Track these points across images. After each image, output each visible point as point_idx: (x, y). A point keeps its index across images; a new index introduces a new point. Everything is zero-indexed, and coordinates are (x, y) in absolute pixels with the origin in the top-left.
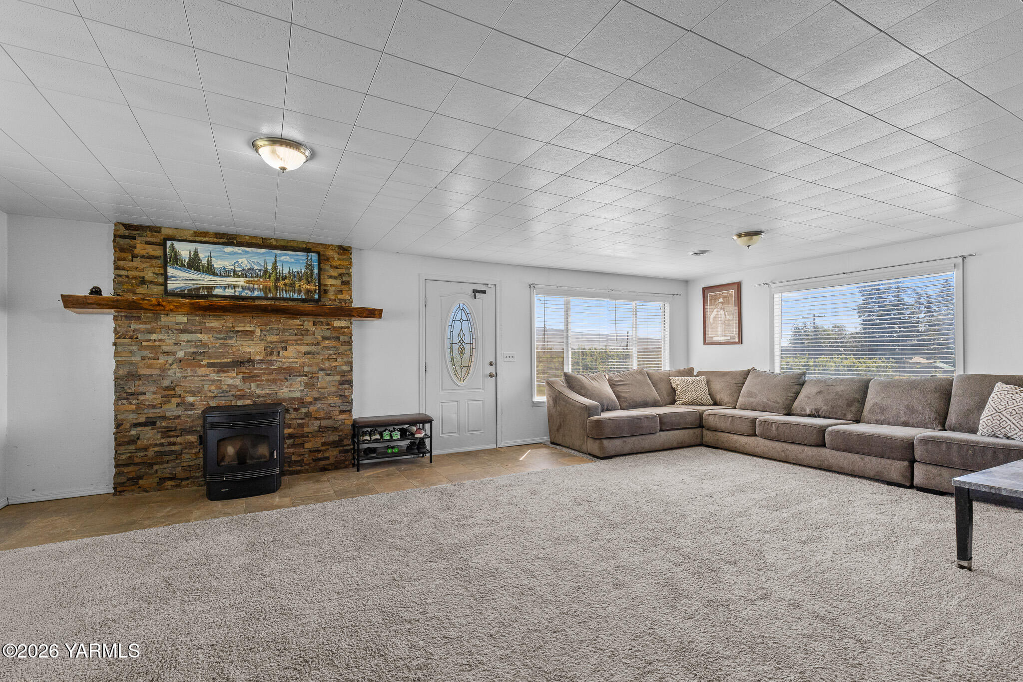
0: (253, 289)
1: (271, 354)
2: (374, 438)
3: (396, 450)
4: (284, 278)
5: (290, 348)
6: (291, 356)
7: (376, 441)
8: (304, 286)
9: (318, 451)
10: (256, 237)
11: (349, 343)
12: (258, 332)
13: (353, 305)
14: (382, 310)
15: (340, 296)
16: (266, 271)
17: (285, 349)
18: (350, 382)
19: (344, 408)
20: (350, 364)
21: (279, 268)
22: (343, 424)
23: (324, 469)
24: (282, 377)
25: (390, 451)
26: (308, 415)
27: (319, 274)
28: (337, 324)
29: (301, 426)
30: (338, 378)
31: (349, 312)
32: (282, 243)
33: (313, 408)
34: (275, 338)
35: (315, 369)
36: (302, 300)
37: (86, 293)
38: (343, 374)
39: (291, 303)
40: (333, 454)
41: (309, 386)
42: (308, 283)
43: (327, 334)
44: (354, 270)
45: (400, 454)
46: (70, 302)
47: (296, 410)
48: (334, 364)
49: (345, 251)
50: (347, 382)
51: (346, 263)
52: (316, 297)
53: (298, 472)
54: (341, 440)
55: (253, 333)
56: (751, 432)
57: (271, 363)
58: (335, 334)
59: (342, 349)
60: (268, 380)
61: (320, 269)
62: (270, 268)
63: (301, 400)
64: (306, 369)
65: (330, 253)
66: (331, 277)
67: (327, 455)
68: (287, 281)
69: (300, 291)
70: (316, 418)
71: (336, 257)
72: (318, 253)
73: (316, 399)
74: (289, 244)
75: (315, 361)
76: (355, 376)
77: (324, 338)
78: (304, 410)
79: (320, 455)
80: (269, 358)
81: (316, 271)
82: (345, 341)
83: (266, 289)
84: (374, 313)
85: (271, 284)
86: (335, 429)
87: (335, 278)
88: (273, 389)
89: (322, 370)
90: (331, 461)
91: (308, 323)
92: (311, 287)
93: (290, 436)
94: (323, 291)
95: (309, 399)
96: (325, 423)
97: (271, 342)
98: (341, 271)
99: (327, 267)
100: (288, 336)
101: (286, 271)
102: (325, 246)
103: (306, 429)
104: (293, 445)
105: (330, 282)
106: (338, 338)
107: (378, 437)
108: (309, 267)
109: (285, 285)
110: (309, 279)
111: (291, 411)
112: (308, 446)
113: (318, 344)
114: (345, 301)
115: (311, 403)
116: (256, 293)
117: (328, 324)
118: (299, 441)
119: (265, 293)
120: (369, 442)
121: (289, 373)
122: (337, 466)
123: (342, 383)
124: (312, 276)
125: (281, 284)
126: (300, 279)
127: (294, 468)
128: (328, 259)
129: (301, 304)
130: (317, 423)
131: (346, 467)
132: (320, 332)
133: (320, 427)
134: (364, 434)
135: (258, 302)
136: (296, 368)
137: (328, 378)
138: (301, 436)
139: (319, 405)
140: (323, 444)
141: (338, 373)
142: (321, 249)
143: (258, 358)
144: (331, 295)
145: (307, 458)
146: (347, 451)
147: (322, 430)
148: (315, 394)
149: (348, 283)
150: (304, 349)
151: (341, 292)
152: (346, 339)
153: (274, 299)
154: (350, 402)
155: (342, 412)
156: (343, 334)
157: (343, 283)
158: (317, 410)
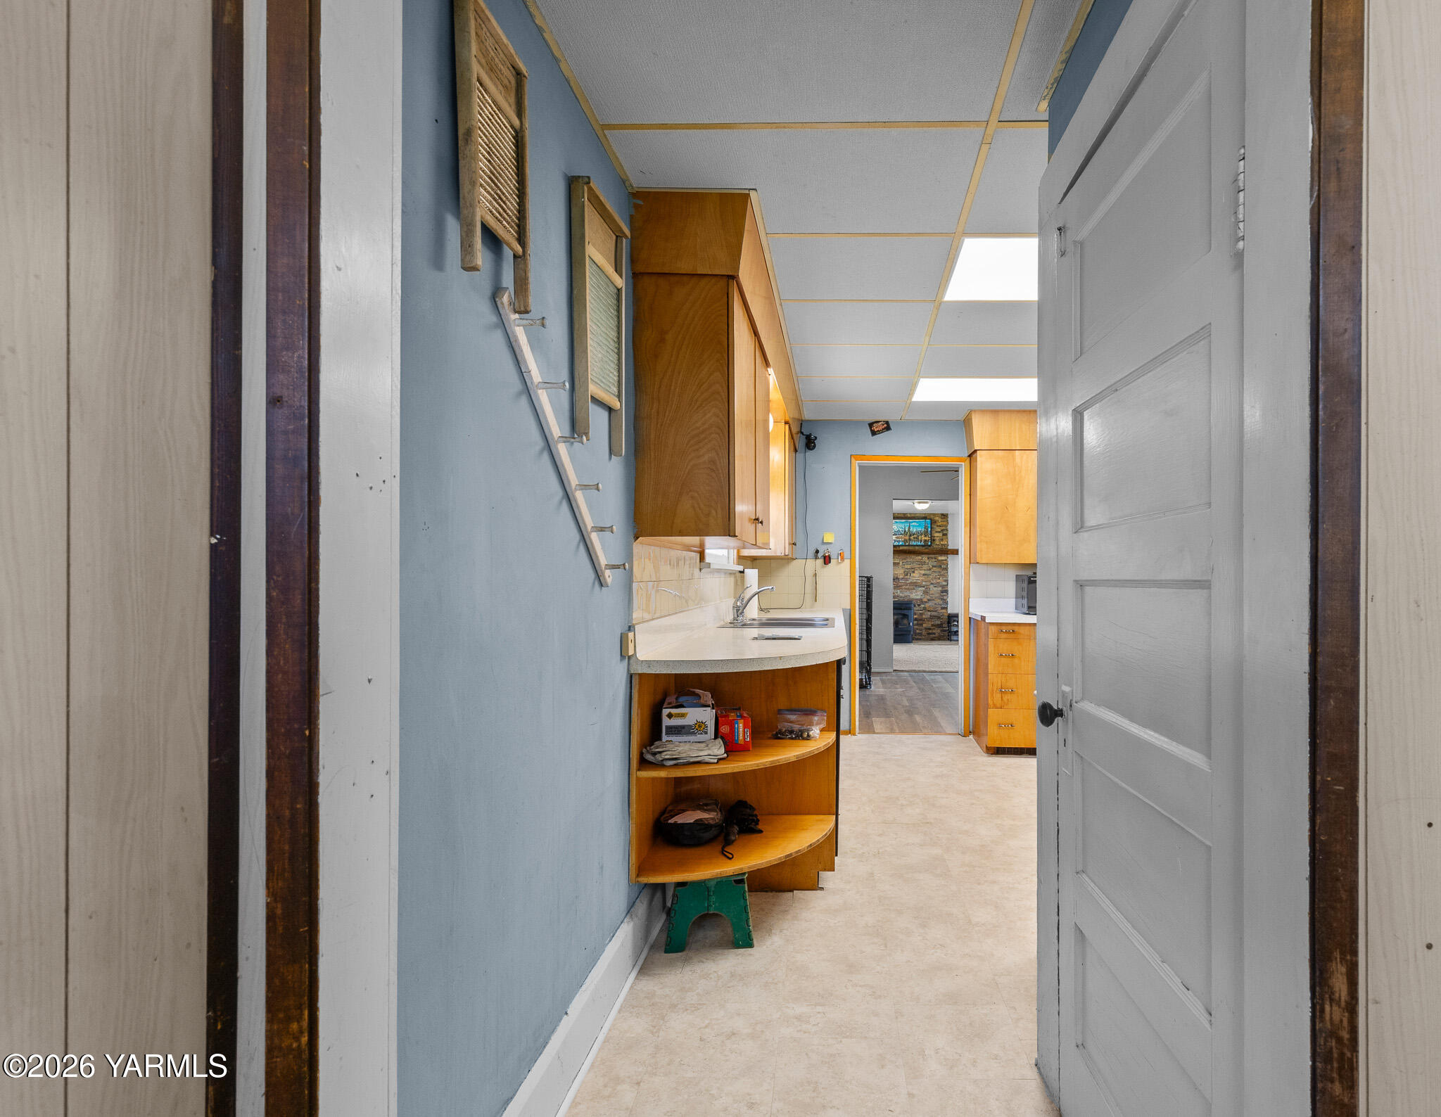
5: (916, 572)
6: (916, 576)
8: (923, 538)
9: (930, 629)
11: (946, 569)
12: (901, 563)
13: (948, 548)
14: (958, 550)
15: (942, 543)
16: (905, 531)
17: (914, 572)
18: (946, 591)
19: (943, 606)
20: (947, 581)
21: (911, 529)
22: (943, 615)
23: (933, 639)
24: (912, 587)
26: (925, 609)
27: (931, 531)
28: (940, 558)
29: (921, 614)
30: (940, 589)
31: (946, 552)
32: (913, 515)
33: (927, 605)
34: (909, 567)
35: (928, 583)
36: (922, 546)
38: (943, 586)
39: (917, 548)
40: (937, 631)
41: (926, 593)
42: (925, 536)
43: (935, 564)
44: (949, 527)
48: (938, 581)
49: (945, 516)
50: (945, 591)
51: (945, 523)
52: (929, 544)
53: (920, 639)
54: (942, 624)
55: (898, 563)
57: (907, 580)
58: (939, 564)
59: (943, 572)
60: (905, 589)
61: (931, 528)
62: (907, 530)
63: (921, 600)
64: (924, 583)
65: (937, 519)
66: (937, 532)
67: (934, 631)
68: (915, 536)
69: (921, 541)
70: (929, 611)
71: (940, 520)
72: (931, 519)
73: (929, 600)
74: (917, 515)
75: (929, 579)
76: (949, 588)
77: (933, 566)
78: (923, 606)
79: (931, 631)
81: (929, 529)
82: (943, 568)
84: (954, 552)
85: (907, 538)
86: (939, 618)
87: (939, 532)
88: (907, 593)
89: (932, 584)
90: (937, 635)
91: (925, 558)
92: (927, 538)
93: (916, 619)
94: (933, 540)
95: (925, 600)
96: (933, 613)
97: (907, 569)
98: (943, 528)
99: (935, 527)
100: (915, 565)
101: (915, 531)
102: (935, 516)
103: (924, 616)
104: (917, 624)
105: (937, 535)
106: (940, 566)
108: (926, 527)
109: (914, 538)
110: (926, 534)
112: (924, 625)
113: (930, 569)
114: (944, 545)
115: (926, 602)
116: (901, 543)
117: (935, 559)
119: (905, 543)
121: (916, 585)
122: (940, 638)
123: (942, 592)
124: (927, 532)
125: (912, 538)
126: (921, 534)
128: (935, 522)
129: (921, 547)
130: (929, 613)
131: (944, 640)
132: (931, 563)
134: (954, 621)
135: (901, 548)
136: (919, 583)
137: (935, 589)
138: (921, 620)
139: (930, 604)
140: (932, 625)
141: (940, 586)
142: (932, 517)
143: (901, 577)
144: (937, 542)
145: (924, 632)
146: (945, 631)
147: (932, 617)
148: (928, 597)
149: (946, 535)
150: (923, 572)
151: (942, 540)
152: (945, 566)
153: (909, 545)
154: (947, 603)
155: (943, 608)
156: (944, 564)
157: (944, 535)
158: (929, 607)
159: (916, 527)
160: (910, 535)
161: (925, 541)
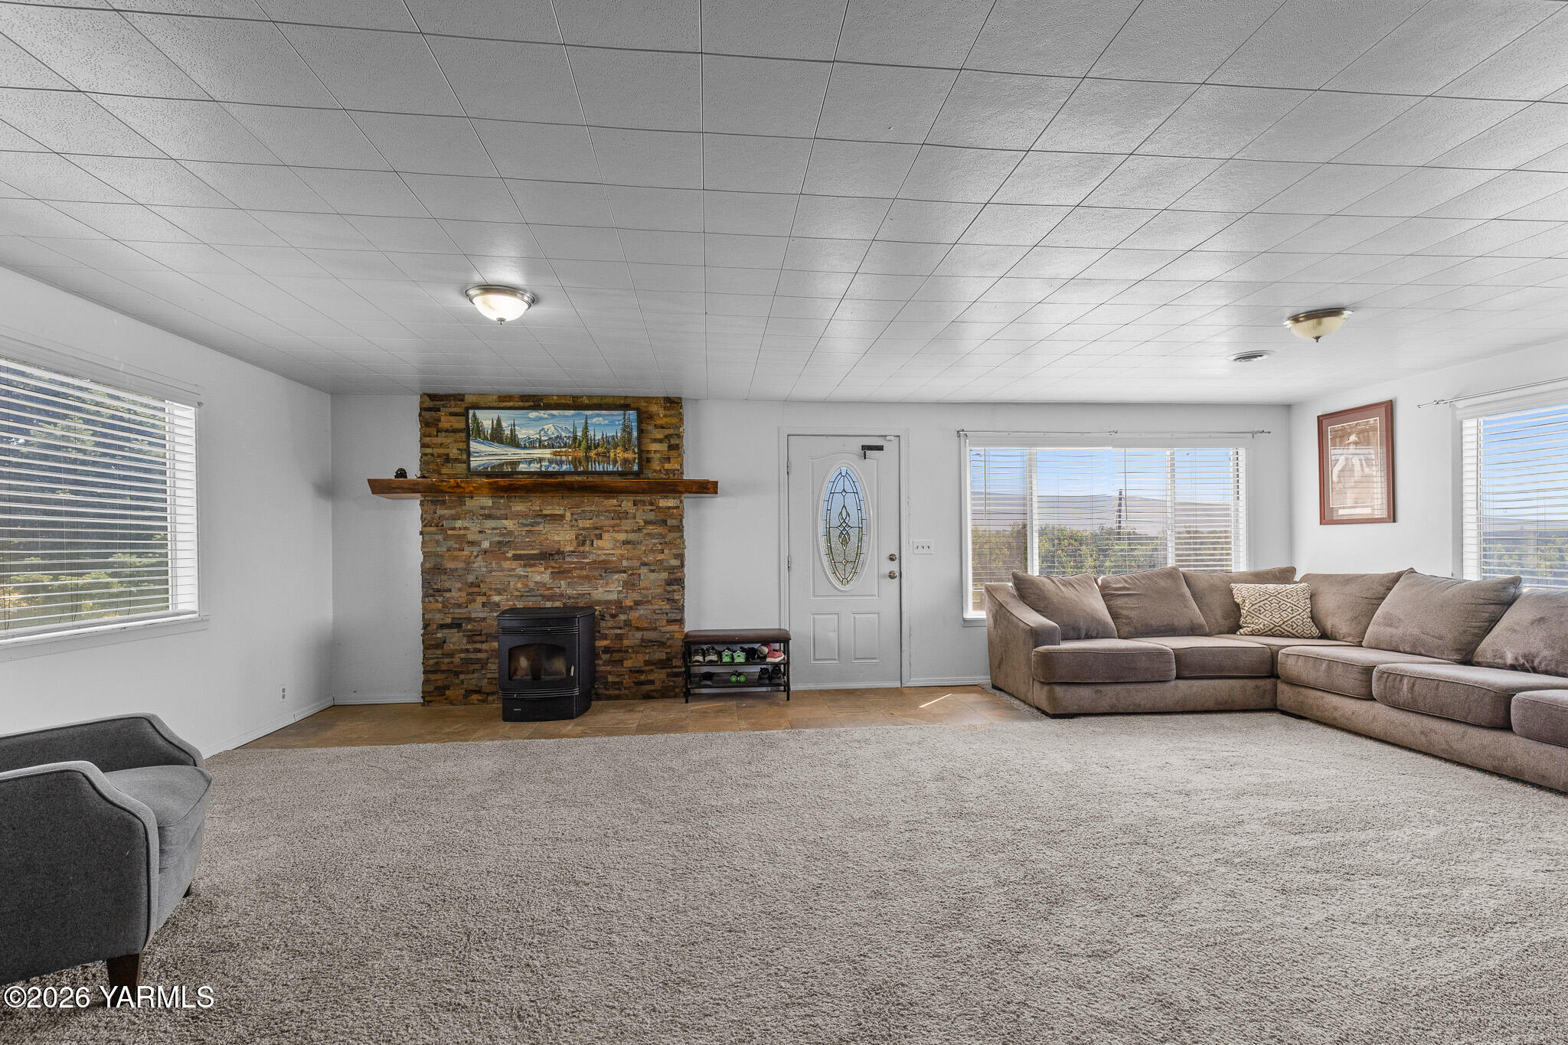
0: (561, 463)
1: (583, 543)
2: (708, 658)
3: (742, 679)
4: (597, 446)
5: (606, 536)
6: (607, 546)
7: (711, 663)
8: (621, 454)
9: (641, 672)
10: (564, 396)
11: (679, 528)
12: (568, 515)
13: (685, 477)
14: (717, 482)
15: (667, 466)
16: (575, 438)
17: (600, 537)
18: (680, 582)
19: (672, 616)
20: (681, 557)
21: (591, 433)
22: (672, 638)
23: (648, 697)
24: (596, 573)
25: (734, 679)
26: (627, 623)
27: (639, 438)
28: (663, 503)
29: (620, 637)
30: (665, 575)
31: (677, 487)
32: (595, 401)
33: (633, 615)
34: (587, 524)
35: (636, 563)
36: (619, 474)
37: (391, 475)
38: (671, 570)
39: (606, 478)
40: (659, 676)
41: (629, 585)
42: (626, 450)
43: (651, 516)
44: (685, 429)
45: (749, 683)
46: (378, 487)
47: (613, 616)
48: (660, 557)
49: (674, 404)
50: (676, 581)
51: (674, 420)
52: (636, 468)
53: (617, 697)
54: (669, 660)
55: (562, 517)
56: (1363, 691)
57: (584, 555)
58: (661, 516)
59: (671, 536)
61: (641, 431)
62: (579, 434)
63: (619, 604)
64: (625, 563)
65: (654, 408)
66: (655, 441)
67: (651, 677)
68: (600, 450)
69: (615, 462)
70: (638, 629)
71: (662, 413)
72: (638, 410)
73: (637, 603)
74: (604, 401)
75: (636, 552)
76: (689, 573)
77: (647, 523)
78: (622, 617)
79: (643, 678)
80: (581, 549)
81: (635, 434)
82: (672, 527)
83: (576, 461)
84: (707, 488)
85: (581, 454)
86: (662, 644)
87: (660, 441)
88: (585, 588)
89: (645, 564)
90: (658, 685)
91: (627, 504)
92: (629, 455)
93: (607, 650)
94: (644, 459)
95: (628, 603)
96: (649, 635)
97: (584, 529)
98: (667, 432)
99: (650, 428)
100: (603, 521)
101: (598, 437)
102: (649, 400)
103: (626, 642)
104: (610, 662)
105: (654, 447)
106: (664, 522)
107: (714, 658)
108: (626, 429)
109: (598, 454)
110: (626, 445)
111: (608, 617)
112: (628, 663)
113: (639, 530)
114: (673, 471)
115: (631, 608)
116: (564, 467)
117: (652, 504)
118: (617, 656)
119: (575, 467)
120: (701, 664)
121: (606, 568)
122: (664, 694)
123: (669, 583)
124: (630, 440)
125: (592, 454)
126: (616, 446)
127: (611, 692)
128: (651, 417)
129: (618, 479)
130: (639, 635)
131: (676, 696)
132: (642, 515)
133: (642, 640)
134: (696, 653)
135: (568, 478)
136: (613, 562)
137: (653, 576)
138: (620, 651)
139: (641, 611)
140: (647, 663)
141: (665, 570)
142: (642, 404)
143: (569, 548)
144: (656, 465)
145: (627, 680)
146: (677, 675)
147: (646, 643)
148: (636, 596)
149: (677, 447)
150: (622, 537)
151: (668, 459)
152: (675, 522)
153: (586, 473)
154: (681, 609)
155: (670, 622)
156: (672, 516)
157: (671, 447)
158: (639, 618)
159: (605, 426)
160: (589, 448)
161: (626, 461)
